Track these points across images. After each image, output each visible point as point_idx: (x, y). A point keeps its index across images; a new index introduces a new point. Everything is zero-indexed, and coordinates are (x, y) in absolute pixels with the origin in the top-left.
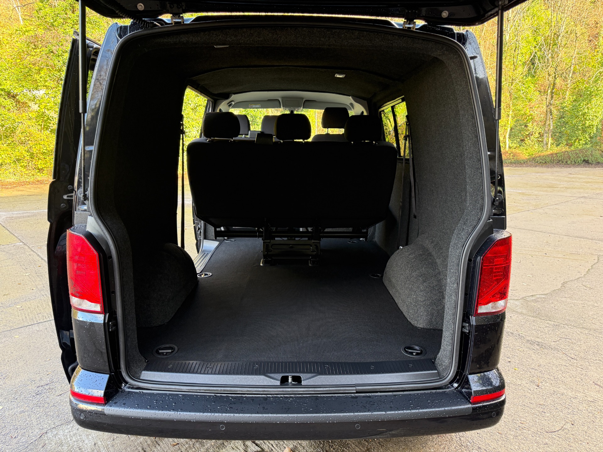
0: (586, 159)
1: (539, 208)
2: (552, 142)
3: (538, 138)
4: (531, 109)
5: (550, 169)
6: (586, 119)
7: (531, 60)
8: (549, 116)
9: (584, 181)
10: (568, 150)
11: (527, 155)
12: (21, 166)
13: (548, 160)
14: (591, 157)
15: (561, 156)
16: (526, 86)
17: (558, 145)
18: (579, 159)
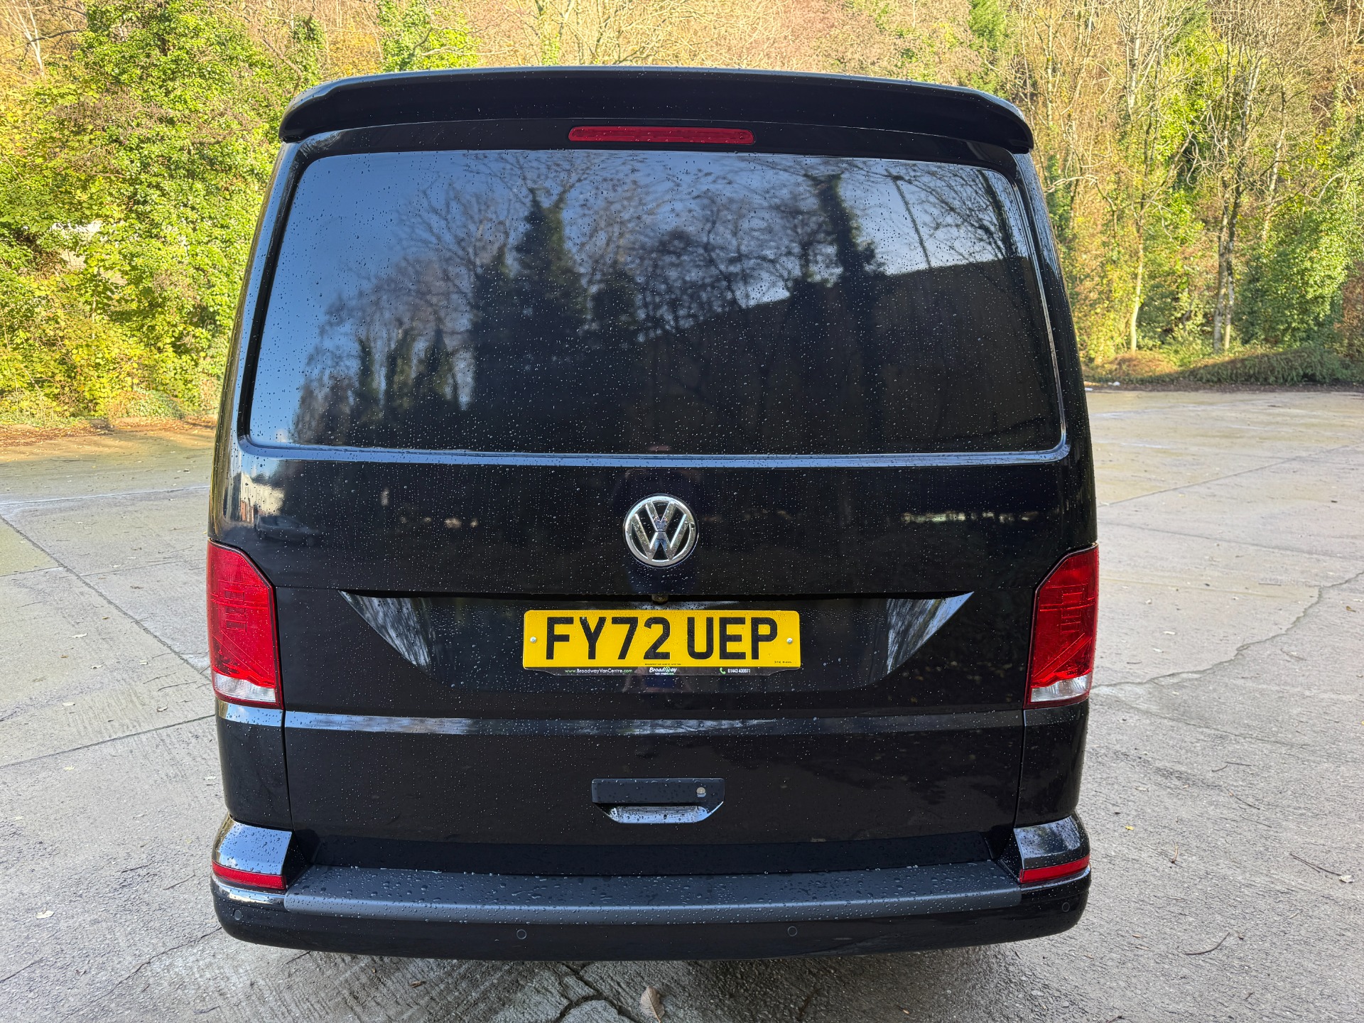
0: (1309, 371)
1: (1198, 484)
2: (1234, 334)
3: (1202, 325)
4: (1187, 262)
6: (1307, 283)
7: (1185, 152)
8: (1226, 278)
9: (1302, 421)
10: (1268, 351)
11: (1178, 363)
12: (47, 395)
13: (1225, 374)
14: (1319, 368)
15: (1255, 366)
16: (1175, 208)
17: (1245, 342)
18: (1294, 374)
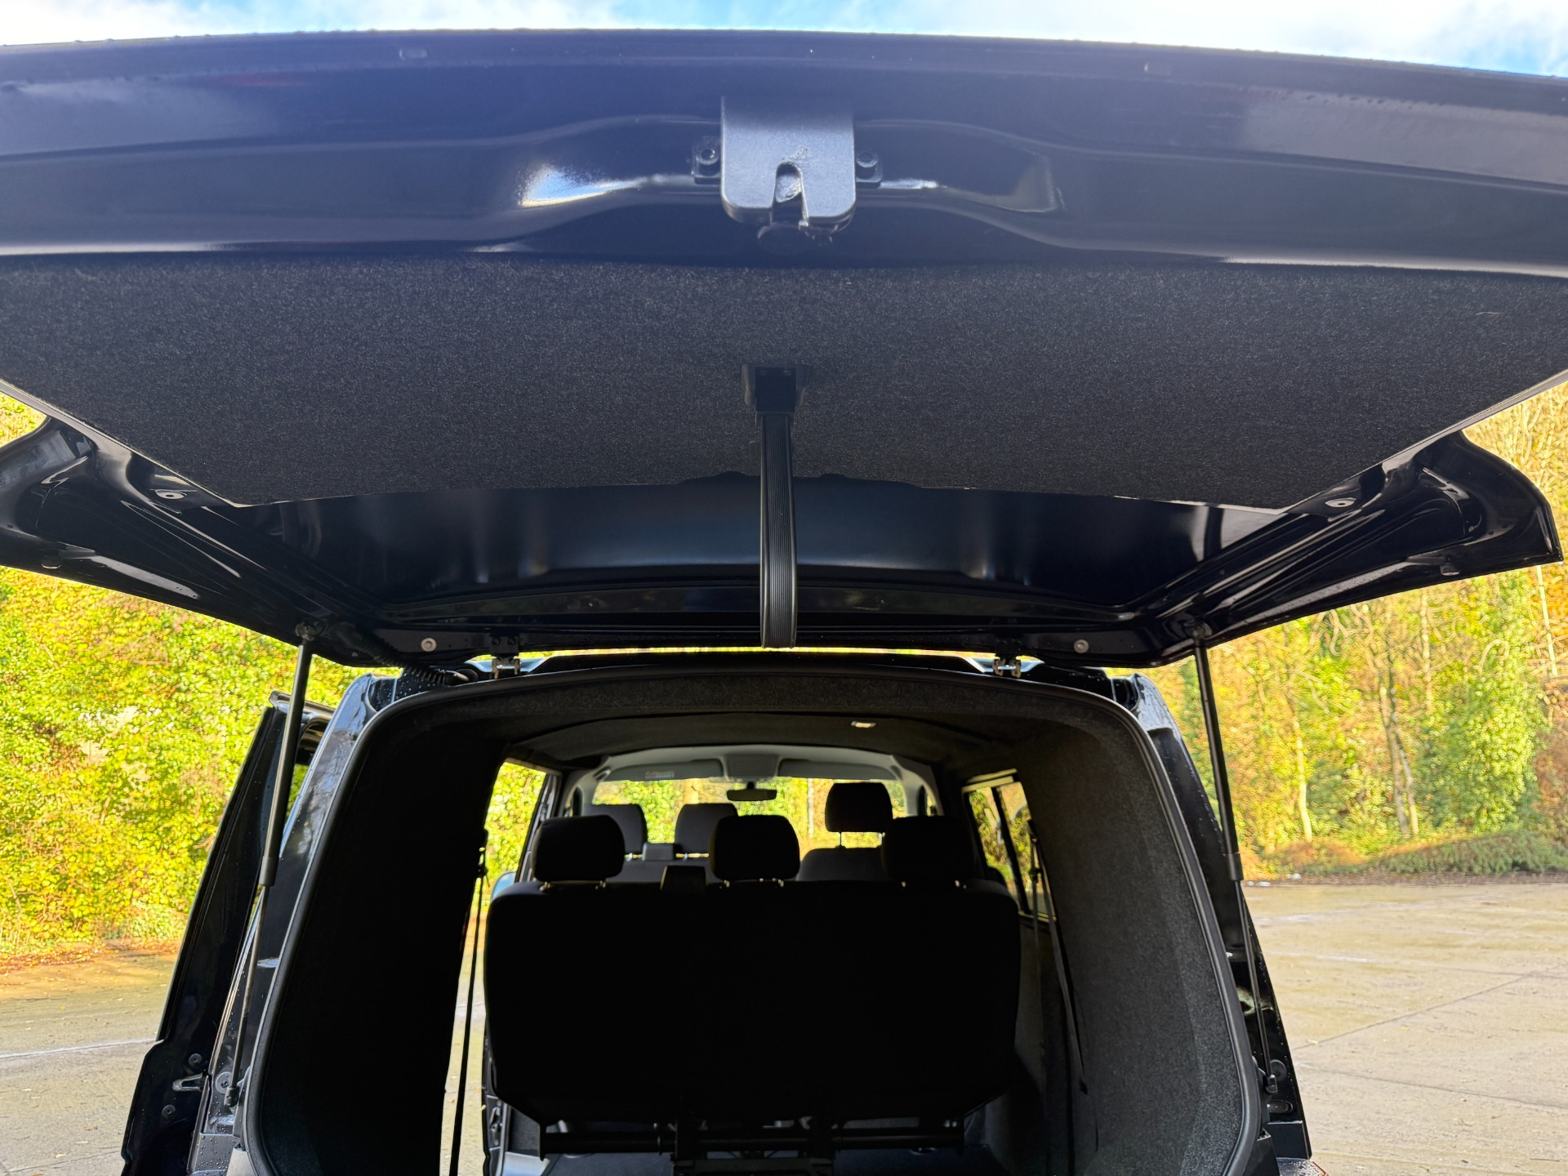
0: (1519, 859)
1: (1421, 1012)
2: (1422, 816)
3: (1382, 805)
4: (1349, 734)
5: (1430, 890)
6: (1491, 757)
8: (1397, 753)
10: (1464, 835)
11: (1365, 850)
13: (1421, 863)
14: (1529, 854)
15: (1453, 852)
16: (1325, 677)
17: (1437, 825)
18: (1502, 861)
